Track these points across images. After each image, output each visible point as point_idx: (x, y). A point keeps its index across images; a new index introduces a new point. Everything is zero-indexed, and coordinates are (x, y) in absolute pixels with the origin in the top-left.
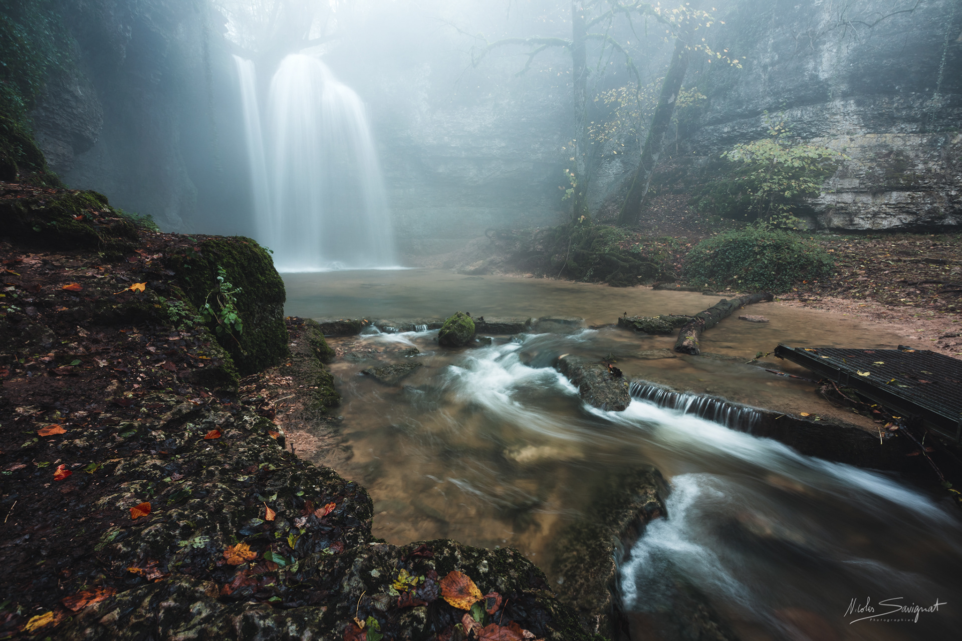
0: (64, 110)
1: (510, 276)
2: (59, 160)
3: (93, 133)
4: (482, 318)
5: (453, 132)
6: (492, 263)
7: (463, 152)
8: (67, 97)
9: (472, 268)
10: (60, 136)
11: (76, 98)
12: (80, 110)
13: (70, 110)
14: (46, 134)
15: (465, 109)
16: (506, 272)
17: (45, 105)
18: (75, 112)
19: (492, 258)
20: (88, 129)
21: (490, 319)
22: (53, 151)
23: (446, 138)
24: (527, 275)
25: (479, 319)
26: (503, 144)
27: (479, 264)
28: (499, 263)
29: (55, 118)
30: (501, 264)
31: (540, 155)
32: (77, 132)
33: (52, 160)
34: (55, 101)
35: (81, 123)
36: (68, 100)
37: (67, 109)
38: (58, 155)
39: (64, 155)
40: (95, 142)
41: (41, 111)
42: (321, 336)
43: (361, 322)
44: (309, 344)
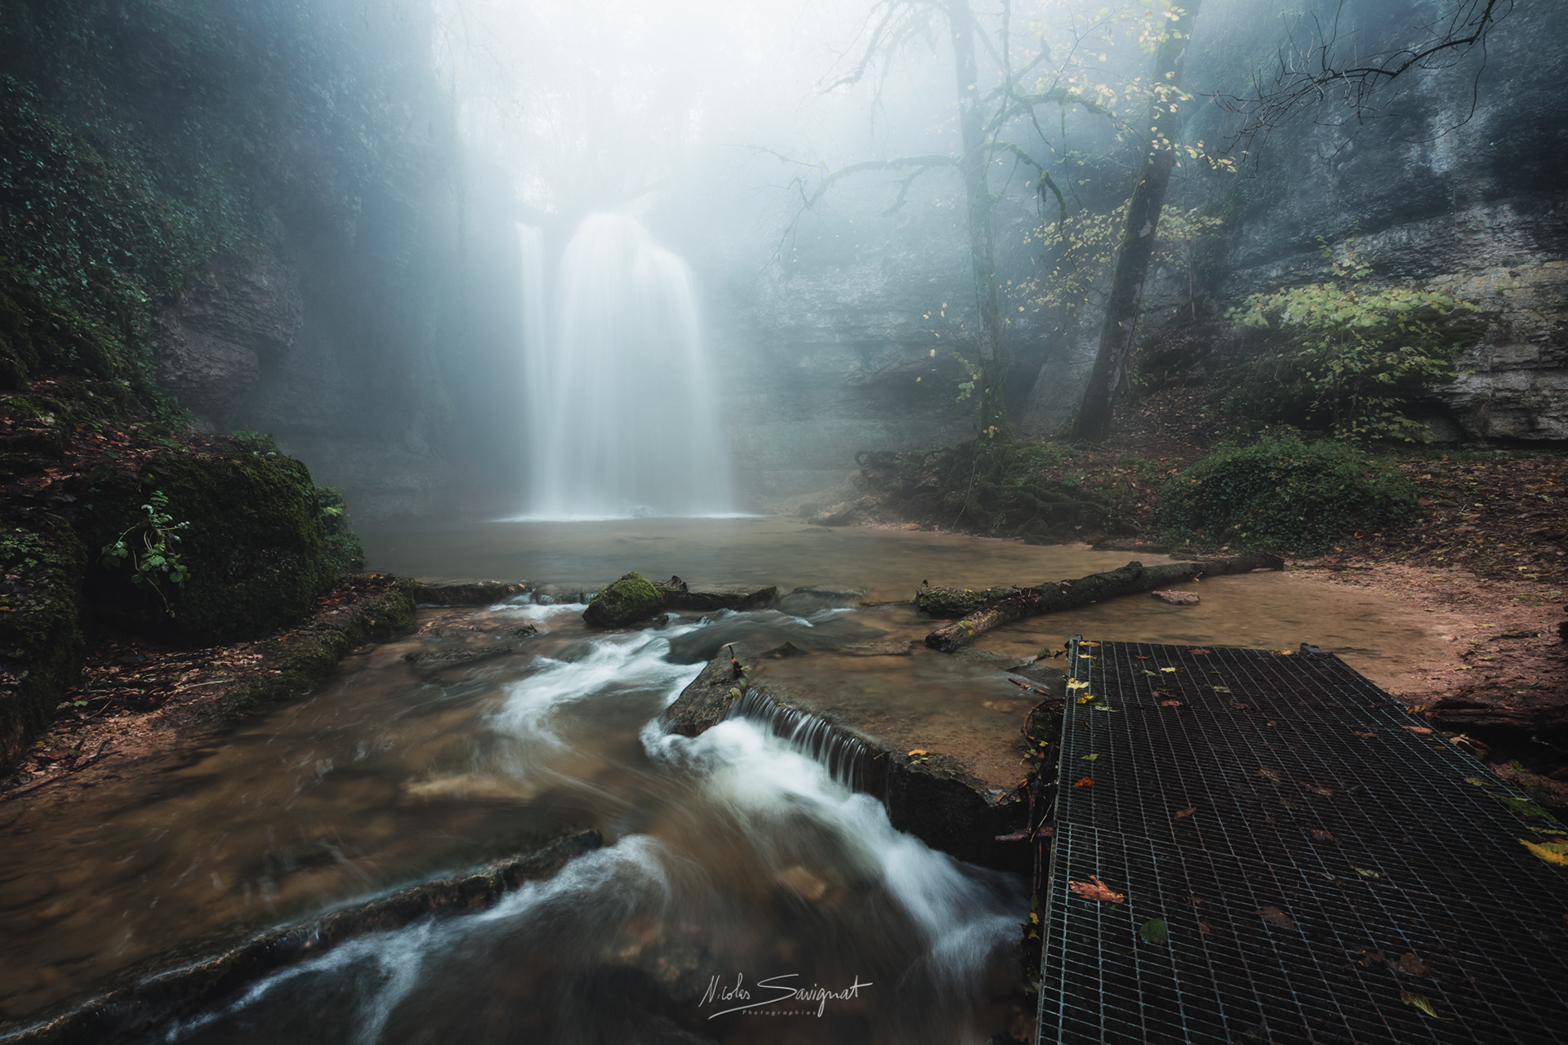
0: (242, 306)
1: (888, 528)
2: (232, 369)
3: (284, 334)
4: (685, 584)
5: (820, 306)
8: (246, 289)
9: (826, 515)
10: (237, 339)
11: (258, 290)
12: (265, 305)
13: (250, 305)
14: (215, 336)
17: (214, 301)
18: (258, 307)
19: (863, 498)
20: (277, 328)
22: (224, 358)
23: (809, 315)
24: (908, 526)
28: (873, 506)
29: (229, 317)
30: (875, 508)
32: (261, 333)
33: (221, 369)
34: (228, 295)
35: (266, 321)
36: (246, 293)
37: (244, 303)
38: (231, 363)
39: (240, 362)
40: (289, 345)
41: (208, 308)
42: (399, 602)
43: (506, 587)
44: (361, 613)
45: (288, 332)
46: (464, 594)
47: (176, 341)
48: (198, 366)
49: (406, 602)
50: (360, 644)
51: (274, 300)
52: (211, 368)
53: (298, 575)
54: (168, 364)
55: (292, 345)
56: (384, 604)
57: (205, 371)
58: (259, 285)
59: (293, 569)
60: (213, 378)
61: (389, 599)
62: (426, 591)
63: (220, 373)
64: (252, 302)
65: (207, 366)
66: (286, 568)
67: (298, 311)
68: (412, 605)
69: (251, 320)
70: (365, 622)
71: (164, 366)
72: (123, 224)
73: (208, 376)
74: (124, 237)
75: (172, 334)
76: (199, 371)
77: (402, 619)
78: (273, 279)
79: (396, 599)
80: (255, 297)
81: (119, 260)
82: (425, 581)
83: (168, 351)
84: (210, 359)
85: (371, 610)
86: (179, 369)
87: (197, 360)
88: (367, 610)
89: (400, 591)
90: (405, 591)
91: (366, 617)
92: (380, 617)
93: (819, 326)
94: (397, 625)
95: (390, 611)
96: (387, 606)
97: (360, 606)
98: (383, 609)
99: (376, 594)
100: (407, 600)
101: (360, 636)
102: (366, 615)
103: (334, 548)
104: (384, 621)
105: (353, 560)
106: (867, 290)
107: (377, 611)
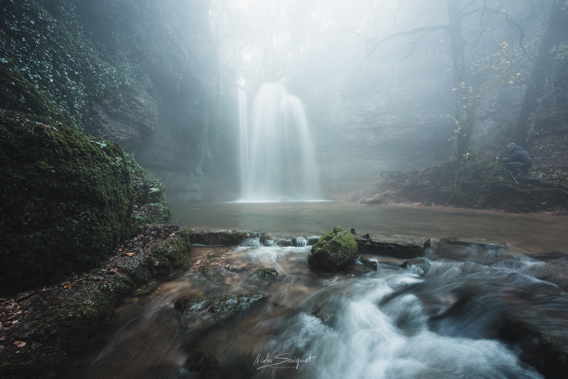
0: (133, 110)
1: (402, 205)
2: (129, 137)
3: (150, 124)
4: (367, 236)
5: (358, 113)
6: (386, 196)
7: (365, 125)
8: (135, 103)
9: (371, 199)
10: (131, 124)
11: (140, 104)
12: (143, 111)
13: (136, 110)
14: (122, 123)
15: (366, 97)
16: (398, 202)
17: (121, 107)
18: (139, 111)
19: (387, 192)
20: (147, 121)
21: (378, 238)
22: (125, 132)
23: (353, 117)
24: (417, 204)
25: (364, 237)
26: (393, 117)
27: (376, 196)
28: (392, 195)
29: (127, 114)
30: (394, 196)
31: (423, 121)
32: (141, 122)
33: (124, 137)
34: (127, 105)
35: (143, 117)
36: (134, 105)
37: (134, 109)
38: (128, 134)
39: (132, 134)
40: (152, 129)
41: (119, 110)
42: (179, 246)
43: (245, 234)
44: (149, 255)
45: (151, 123)
46: (221, 238)
47: (103, 120)
48: (114, 134)
49: (184, 245)
50: (144, 282)
51: (146, 109)
52: (120, 136)
53: (97, 225)
54: (99, 130)
55: (154, 129)
56: (168, 247)
57: (117, 137)
58: (140, 102)
59: (92, 220)
60: (120, 140)
61: (172, 243)
62: (198, 235)
63: (124, 138)
64: (137, 109)
65: (118, 135)
66: (85, 220)
67: (156, 115)
68: (188, 247)
69: (137, 117)
70: (151, 263)
71: (97, 131)
72: (75, 60)
73: (118, 139)
74: (75, 65)
75: (101, 117)
76: (114, 136)
77: (180, 259)
78: (146, 101)
79: (177, 243)
80: (139, 107)
81: (72, 75)
82: (196, 230)
83: (99, 124)
84: (119, 131)
85: (157, 253)
86: (105, 133)
87: (114, 131)
88: (154, 252)
89: (180, 237)
90: (184, 237)
91: (153, 258)
92: (163, 258)
93: (357, 121)
94: (175, 264)
95: (171, 253)
96: (170, 249)
97: (151, 249)
98: (166, 251)
99: (164, 239)
100: (185, 243)
101: (144, 276)
102: (153, 256)
103: (154, 210)
104: (166, 261)
105: (164, 216)
106: (379, 105)
107: (162, 253)
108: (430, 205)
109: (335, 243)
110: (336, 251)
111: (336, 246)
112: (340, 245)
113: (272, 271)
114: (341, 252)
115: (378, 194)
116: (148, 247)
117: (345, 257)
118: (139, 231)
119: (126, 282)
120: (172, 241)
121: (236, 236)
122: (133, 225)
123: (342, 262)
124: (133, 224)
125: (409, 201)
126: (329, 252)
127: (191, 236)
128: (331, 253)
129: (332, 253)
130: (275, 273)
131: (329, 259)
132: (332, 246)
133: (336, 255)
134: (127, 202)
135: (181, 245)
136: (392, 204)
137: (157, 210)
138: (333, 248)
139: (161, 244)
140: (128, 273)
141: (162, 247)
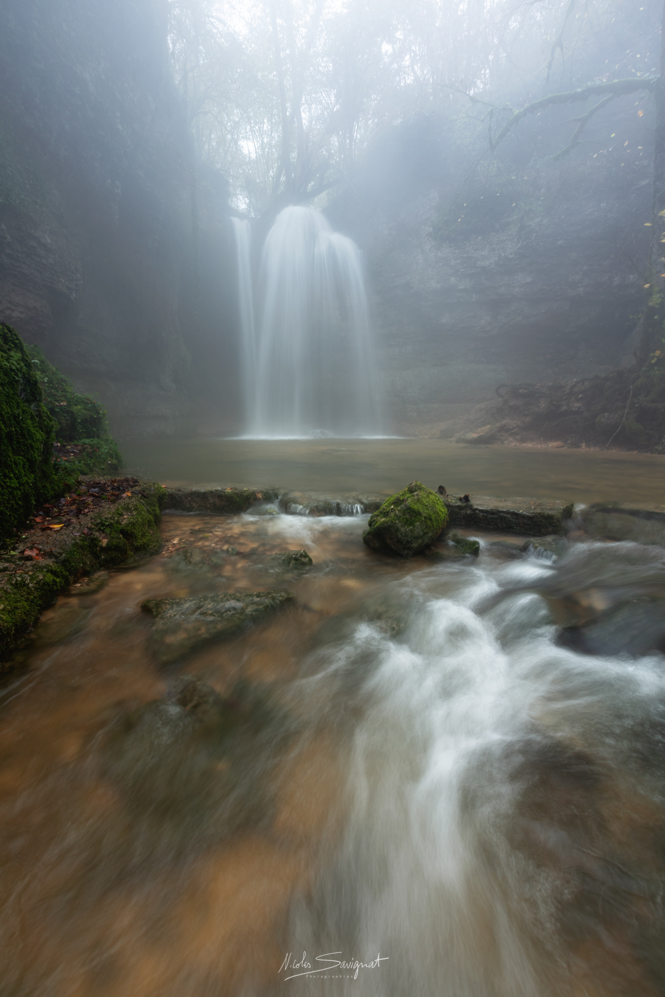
0: (31, 258)
1: (529, 445)
2: (30, 313)
4: (466, 498)
6: (503, 429)
7: (473, 295)
8: (35, 244)
9: (474, 435)
10: (31, 288)
11: (43, 246)
12: (51, 260)
13: (38, 259)
16: (523, 440)
18: (44, 261)
19: (504, 422)
20: (61, 282)
21: (483, 502)
22: (22, 303)
23: (452, 278)
24: (555, 444)
25: (461, 499)
27: (484, 430)
29: (21, 267)
30: (515, 430)
31: (582, 289)
32: (49, 284)
33: (21, 312)
34: (19, 247)
35: (53, 275)
36: (33, 247)
38: (28, 308)
39: (35, 308)
40: (72, 298)
41: (5, 257)
42: (139, 513)
43: (253, 494)
44: (90, 529)
45: (70, 286)
46: (211, 500)
49: (148, 511)
50: (86, 573)
51: (57, 257)
52: (14, 311)
55: (75, 298)
56: (121, 515)
57: (8, 312)
58: (43, 241)
60: (14, 319)
61: (127, 509)
62: (172, 496)
63: (21, 316)
64: (40, 256)
65: (8, 308)
67: (76, 269)
68: (156, 516)
69: (41, 273)
70: (94, 542)
73: (10, 317)
77: (143, 535)
78: (56, 239)
79: (136, 509)
80: (41, 251)
82: (166, 485)
84: (9, 302)
85: (103, 525)
88: (97, 525)
89: (141, 498)
90: (148, 498)
91: (97, 534)
92: (114, 534)
93: (460, 288)
94: (136, 544)
95: (127, 525)
96: (124, 519)
97: (91, 519)
98: (118, 522)
99: (113, 502)
100: (150, 509)
101: (85, 564)
102: (97, 531)
103: (91, 450)
104: (120, 538)
105: (110, 462)
106: (503, 255)
107: (110, 526)
108: (578, 446)
109: (409, 510)
110: (412, 524)
111: (411, 514)
112: (419, 514)
113: (301, 556)
114: (421, 525)
115: (488, 426)
116: (87, 515)
117: (427, 533)
118: (68, 489)
119: (54, 573)
120: (128, 506)
121: (238, 497)
122: (56, 477)
123: (420, 541)
124: (56, 475)
125: (542, 439)
126: (399, 525)
127: (159, 496)
128: (402, 526)
129: (404, 526)
130: (307, 559)
131: (400, 536)
132: (404, 515)
133: (411, 531)
134: (39, 435)
135: (143, 513)
136: (511, 444)
137: (96, 451)
138: (406, 519)
139: (108, 511)
140: (56, 557)
141: (110, 516)
